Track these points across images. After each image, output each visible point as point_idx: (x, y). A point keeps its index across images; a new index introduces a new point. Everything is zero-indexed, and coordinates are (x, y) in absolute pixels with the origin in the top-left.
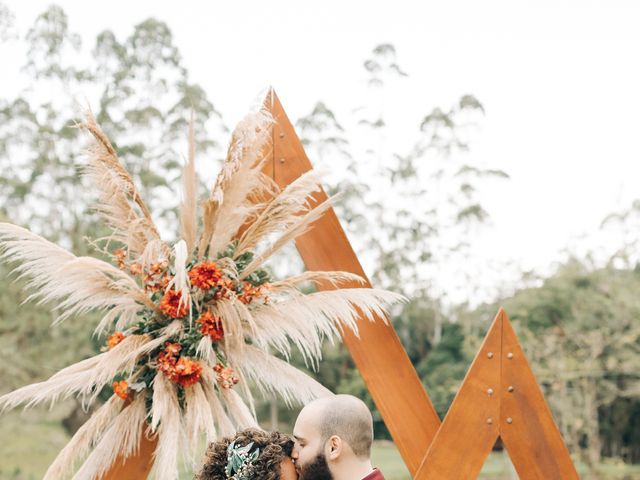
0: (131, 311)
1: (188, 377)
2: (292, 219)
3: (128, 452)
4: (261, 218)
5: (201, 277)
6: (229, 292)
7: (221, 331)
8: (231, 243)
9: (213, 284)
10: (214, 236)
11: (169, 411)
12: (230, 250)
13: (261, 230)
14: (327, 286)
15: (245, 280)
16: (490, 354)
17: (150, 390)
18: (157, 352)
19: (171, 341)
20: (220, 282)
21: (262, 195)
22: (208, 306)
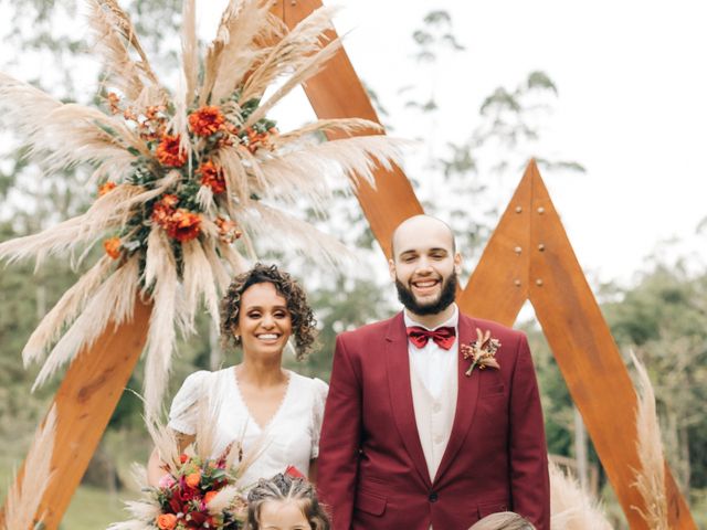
1: (186, 230)
2: (302, 60)
3: (119, 319)
4: (268, 61)
5: (201, 122)
6: (233, 139)
7: (222, 182)
8: (235, 91)
9: (214, 130)
10: (217, 83)
11: (165, 268)
12: (234, 97)
13: (269, 73)
14: (341, 134)
16: (518, 209)
17: (144, 248)
18: (151, 205)
19: (167, 193)
20: (222, 128)
21: (271, 37)
22: (208, 156)
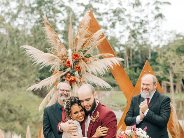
0: (58, 65)
1: (73, 81)
2: (96, 41)
4: (88, 41)
5: (75, 57)
6: (81, 60)
7: (80, 69)
8: (81, 48)
9: (77, 58)
10: (77, 46)
12: (81, 49)
13: (88, 45)
15: (85, 57)
16: (145, 72)
18: (65, 75)
19: (68, 72)
20: (79, 58)
21: (88, 36)
22: (77, 63)
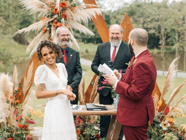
0: (46, 12)
5: (62, 5)
6: (68, 8)
7: (66, 17)
9: (64, 6)
14: (88, 7)
15: (71, 6)
16: (124, 23)
17: (50, 30)
18: (52, 22)
19: (55, 19)
20: (66, 6)
22: (63, 11)
